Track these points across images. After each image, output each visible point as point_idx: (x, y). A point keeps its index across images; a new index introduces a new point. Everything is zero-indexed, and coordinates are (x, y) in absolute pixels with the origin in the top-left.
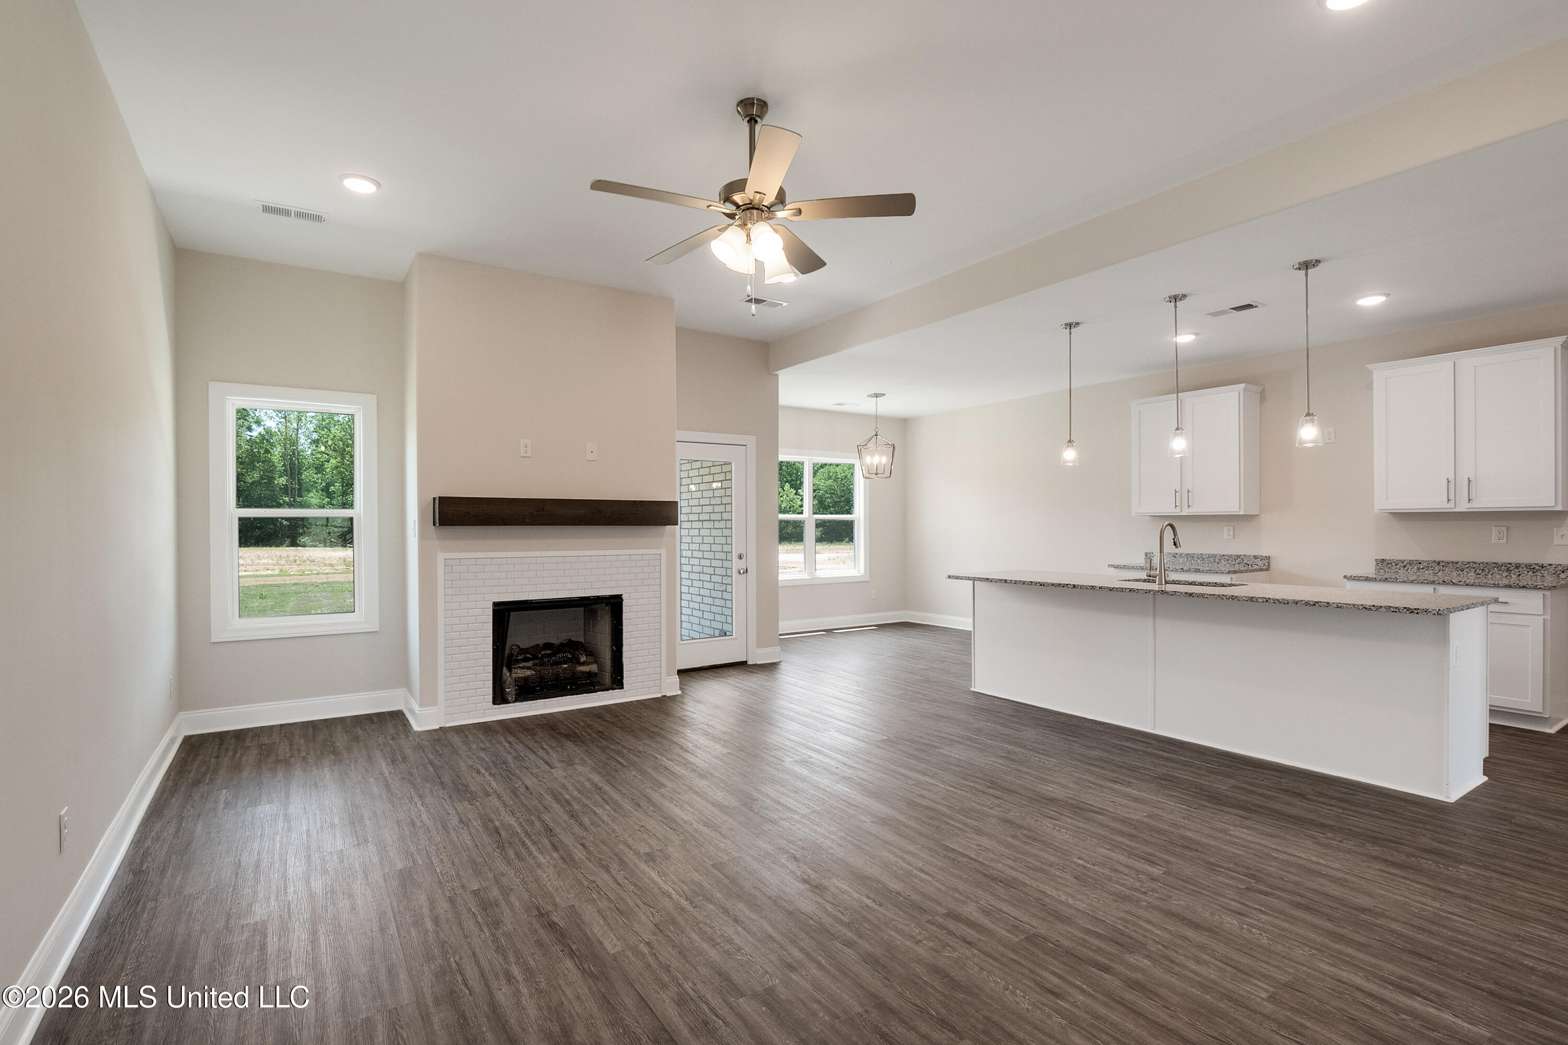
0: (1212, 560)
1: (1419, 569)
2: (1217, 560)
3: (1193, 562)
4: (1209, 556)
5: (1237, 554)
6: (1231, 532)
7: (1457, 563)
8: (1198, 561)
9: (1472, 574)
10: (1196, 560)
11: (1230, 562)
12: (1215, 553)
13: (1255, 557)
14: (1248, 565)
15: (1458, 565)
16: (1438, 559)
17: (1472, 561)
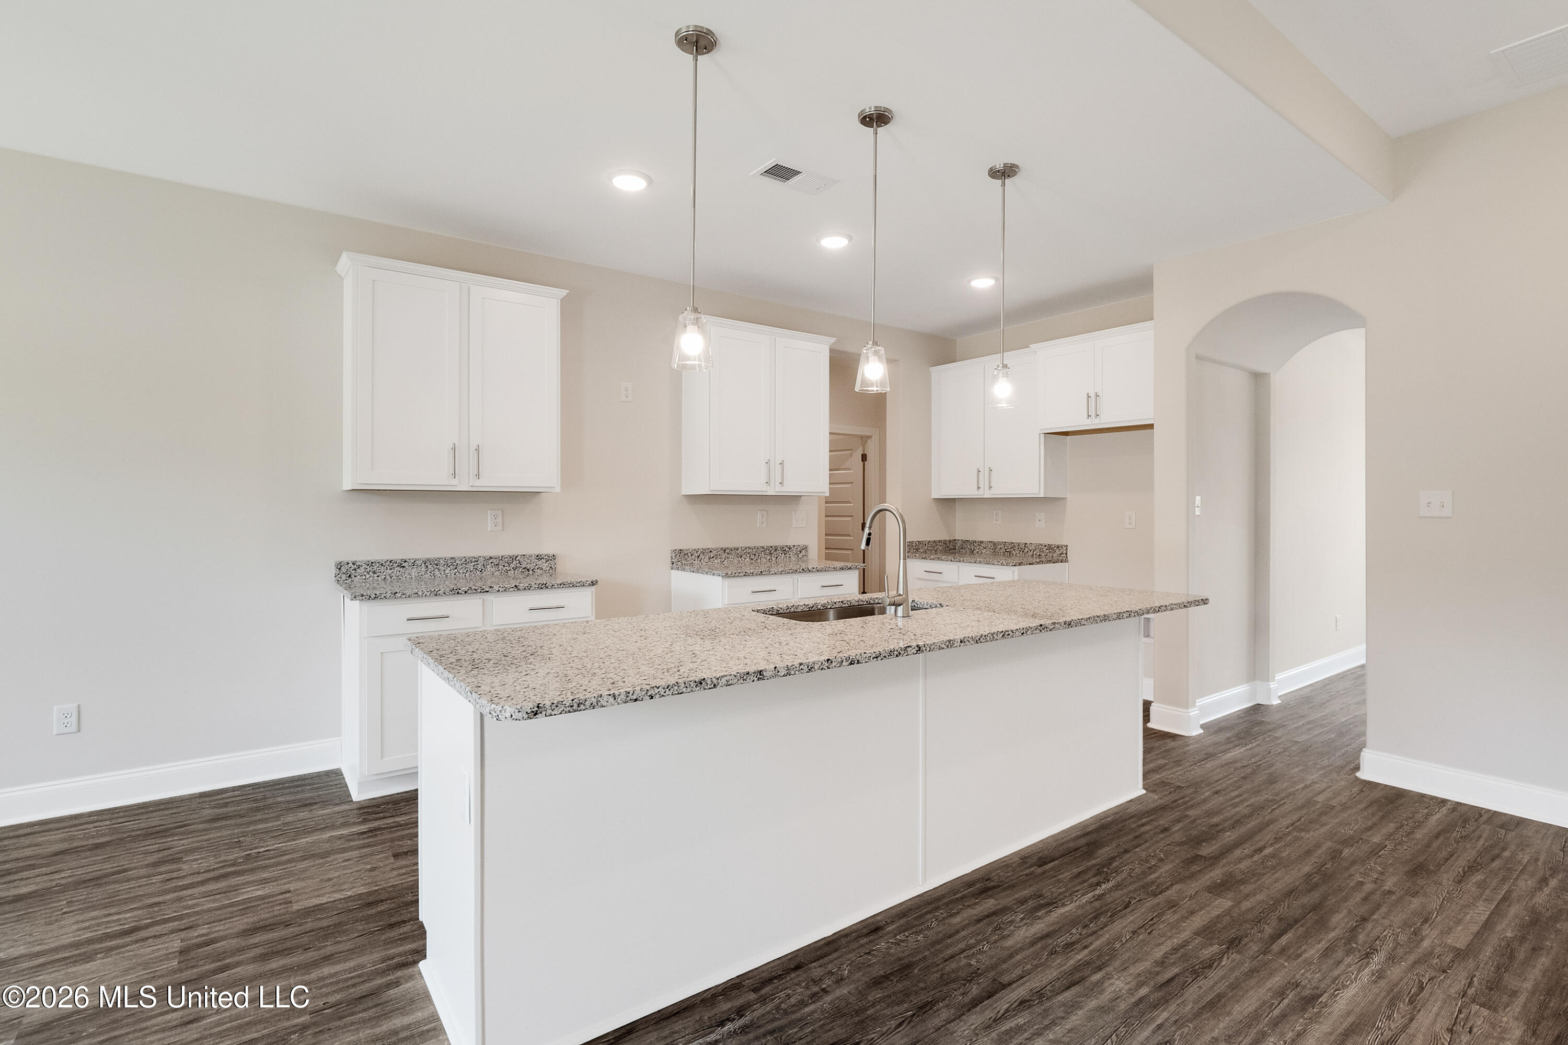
0: (471, 567)
1: (710, 558)
2: (479, 567)
3: (437, 572)
4: (467, 561)
5: (511, 554)
6: (500, 520)
7: (737, 549)
8: (447, 571)
9: (748, 559)
10: (442, 568)
11: (501, 567)
12: (476, 555)
13: (539, 557)
14: (528, 570)
15: (738, 552)
16: (724, 546)
17: (748, 546)
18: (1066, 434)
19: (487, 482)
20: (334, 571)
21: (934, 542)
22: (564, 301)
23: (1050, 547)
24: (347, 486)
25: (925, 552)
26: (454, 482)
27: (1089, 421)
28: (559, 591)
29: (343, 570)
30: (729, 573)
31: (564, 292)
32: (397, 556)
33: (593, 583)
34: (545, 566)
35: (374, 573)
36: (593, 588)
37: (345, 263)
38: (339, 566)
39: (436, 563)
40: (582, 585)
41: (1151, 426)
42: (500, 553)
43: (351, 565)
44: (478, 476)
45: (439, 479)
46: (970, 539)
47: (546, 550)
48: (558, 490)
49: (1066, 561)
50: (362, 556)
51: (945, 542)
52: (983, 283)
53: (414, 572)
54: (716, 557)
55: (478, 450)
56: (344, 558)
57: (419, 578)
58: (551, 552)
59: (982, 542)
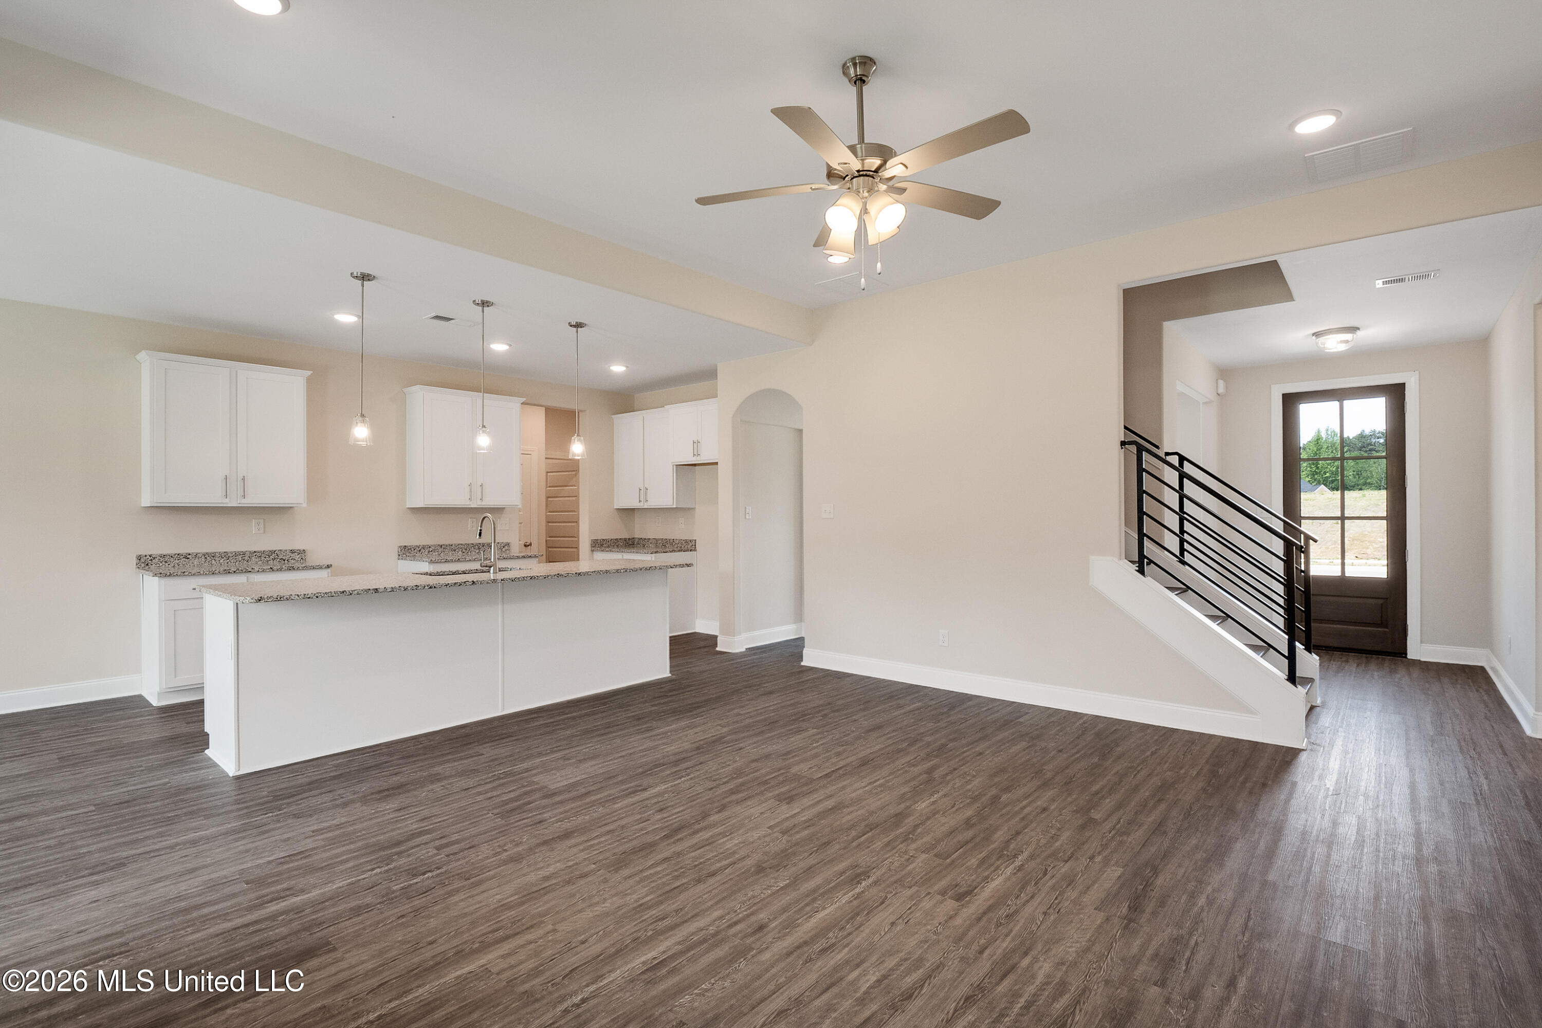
0: (240, 558)
1: (428, 552)
2: (246, 558)
3: (213, 562)
4: (236, 554)
5: (271, 549)
6: (262, 526)
8: (221, 561)
10: (217, 559)
11: (263, 558)
12: (244, 551)
13: (292, 551)
14: (283, 559)
16: (441, 543)
18: (695, 465)
19: (253, 500)
20: (135, 561)
21: (616, 539)
22: (309, 380)
23: (686, 541)
24: (146, 502)
25: (608, 547)
26: (227, 500)
27: (695, 458)
28: (303, 571)
29: (142, 560)
30: (434, 559)
31: (309, 373)
32: (183, 551)
33: (328, 567)
34: (297, 557)
35: (166, 562)
36: (329, 570)
37: (143, 356)
38: (139, 558)
39: (213, 556)
40: (320, 567)
41: (717, 463)
42: (262, 549)
43: (148, 557)
44: (244, 497)
45: (214, 498)
46: (644, 537)
47: (298, 546)
48: (305, 505)
49: (695, 550)
50: (156, 550)
51: (625, 540)
52: (618, 369)
53: (196, 562)
54: (434, 551)
55: (244, 479)
56: (143, 553)
57: (200, 565)
58: (301, 548)
59: (649, 539)
